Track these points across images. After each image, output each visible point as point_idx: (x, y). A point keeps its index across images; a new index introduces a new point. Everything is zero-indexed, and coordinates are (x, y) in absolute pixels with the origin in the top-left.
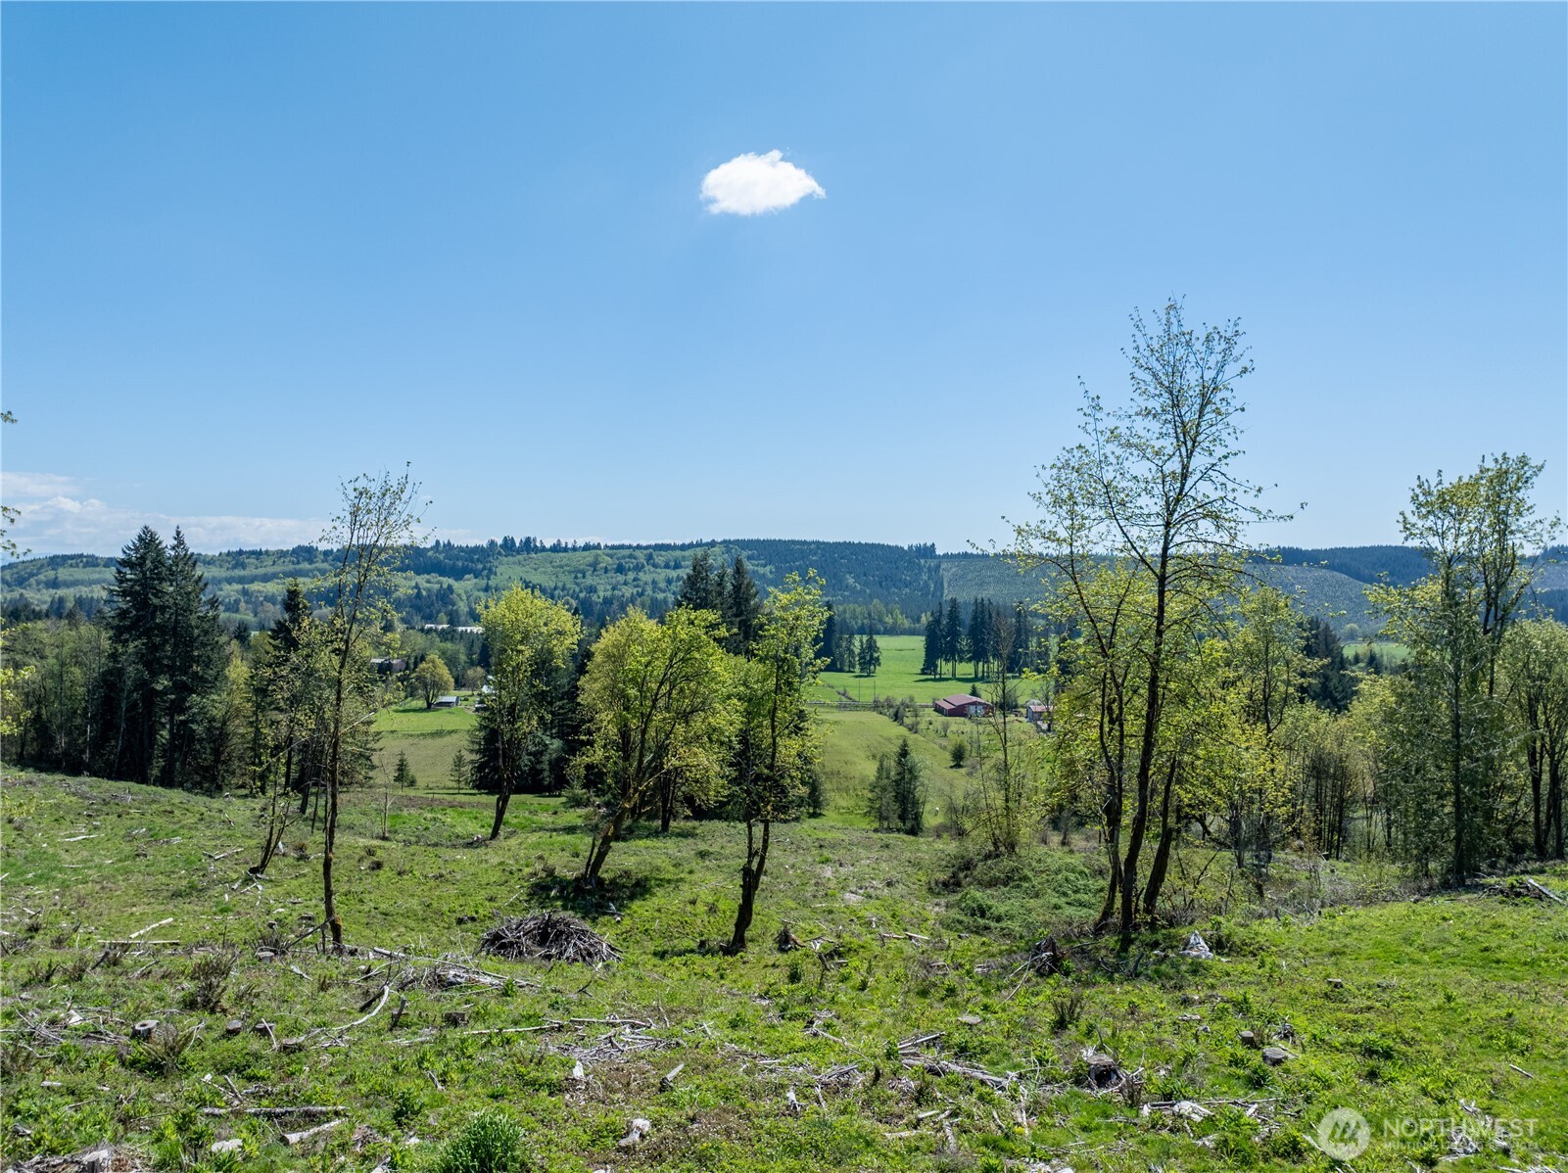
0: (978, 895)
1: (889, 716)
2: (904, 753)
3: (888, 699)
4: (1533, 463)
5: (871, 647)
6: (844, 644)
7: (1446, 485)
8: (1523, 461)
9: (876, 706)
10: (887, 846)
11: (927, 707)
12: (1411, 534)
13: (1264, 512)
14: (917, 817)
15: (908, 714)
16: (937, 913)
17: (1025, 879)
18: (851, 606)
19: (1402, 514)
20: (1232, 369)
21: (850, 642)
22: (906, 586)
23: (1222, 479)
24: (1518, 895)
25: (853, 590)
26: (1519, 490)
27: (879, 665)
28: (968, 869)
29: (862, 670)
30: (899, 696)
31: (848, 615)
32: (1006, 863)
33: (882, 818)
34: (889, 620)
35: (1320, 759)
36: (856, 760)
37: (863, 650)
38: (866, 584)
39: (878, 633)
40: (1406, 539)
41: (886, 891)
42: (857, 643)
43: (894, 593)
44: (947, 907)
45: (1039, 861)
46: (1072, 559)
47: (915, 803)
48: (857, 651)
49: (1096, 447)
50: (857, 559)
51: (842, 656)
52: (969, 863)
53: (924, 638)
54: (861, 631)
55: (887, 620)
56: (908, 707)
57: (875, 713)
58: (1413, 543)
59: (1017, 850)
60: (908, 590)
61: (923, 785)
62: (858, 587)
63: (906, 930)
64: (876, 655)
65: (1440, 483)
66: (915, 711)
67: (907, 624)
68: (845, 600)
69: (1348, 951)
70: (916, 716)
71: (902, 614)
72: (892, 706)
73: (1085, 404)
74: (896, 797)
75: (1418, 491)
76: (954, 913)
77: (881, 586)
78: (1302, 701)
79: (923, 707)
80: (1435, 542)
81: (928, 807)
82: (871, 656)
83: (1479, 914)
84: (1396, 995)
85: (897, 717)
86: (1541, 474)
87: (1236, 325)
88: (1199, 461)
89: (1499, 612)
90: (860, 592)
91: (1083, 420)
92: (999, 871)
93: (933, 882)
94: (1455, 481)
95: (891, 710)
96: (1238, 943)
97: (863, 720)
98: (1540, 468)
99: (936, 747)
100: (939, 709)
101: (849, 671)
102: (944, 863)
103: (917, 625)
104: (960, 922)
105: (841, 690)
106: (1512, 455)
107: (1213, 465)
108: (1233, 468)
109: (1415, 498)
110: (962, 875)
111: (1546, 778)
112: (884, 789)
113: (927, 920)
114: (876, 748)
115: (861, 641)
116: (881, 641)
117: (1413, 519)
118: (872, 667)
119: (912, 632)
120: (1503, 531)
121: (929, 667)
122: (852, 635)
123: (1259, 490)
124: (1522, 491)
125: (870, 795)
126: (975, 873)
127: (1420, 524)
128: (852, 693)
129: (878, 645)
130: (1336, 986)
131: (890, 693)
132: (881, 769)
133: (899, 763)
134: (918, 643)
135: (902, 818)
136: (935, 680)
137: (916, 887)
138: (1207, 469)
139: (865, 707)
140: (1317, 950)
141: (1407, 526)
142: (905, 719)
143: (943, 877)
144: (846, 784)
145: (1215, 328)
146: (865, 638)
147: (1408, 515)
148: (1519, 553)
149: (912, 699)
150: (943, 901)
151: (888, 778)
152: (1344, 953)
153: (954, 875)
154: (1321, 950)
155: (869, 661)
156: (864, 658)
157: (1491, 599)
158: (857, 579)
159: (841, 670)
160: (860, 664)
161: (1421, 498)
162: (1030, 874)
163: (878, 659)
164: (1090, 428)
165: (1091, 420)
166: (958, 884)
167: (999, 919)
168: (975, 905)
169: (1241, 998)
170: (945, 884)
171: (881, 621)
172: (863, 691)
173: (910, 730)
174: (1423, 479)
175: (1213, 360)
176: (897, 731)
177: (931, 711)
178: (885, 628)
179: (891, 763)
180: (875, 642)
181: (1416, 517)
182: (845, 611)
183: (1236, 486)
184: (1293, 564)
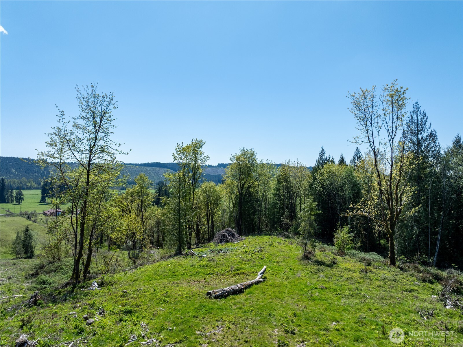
0: (43, 277)
1: (26, 218)
2: (27, 230)
3: (25, 212)
4: (203, 141)
5: (20, 194)
6: (9, 193)
7: (184, 146)
8: (201, 141)
9: (21, 215)
10: (15, 264)
11: (41, 213)
12: (176, 159)
13: (120, 151)
14: (32, 252)
15: (33, 217)
16: (27, 286)
17: (62, 269)
18: (14, 180)
19: (173, 153)
20: (112, 107)
21: (12, 192)
22: (36, 173)
23: (108, 140)
24: (188, 255)
25: (15, 174)
26: (200, 148)
27: (23, 200)
28: (42, 268)
29: (16, 202)
30: (30, 210)
31: (12, 183)
32: (56, 264)
33: (18, 254)
34: (29, 184)
35: (159, 221)
36: (11, 234)
37: (17, 195)
38: (20, 172)
39: (24, 189)
40: (174, 160)
41: (8, 281)
42: (15, 193)
43: (31, 175)
44: (32, 283)
45: (68, 262)
46: (60, 164)
47: (31, 247)
48: (14, 195)
49: (63, 127)
50: (16, 163)
51: (8, 197)
52: (42, 266)
53: (41, 190)
54: (17, 188)
55: (28, 184)
56: (33, 214)
57: (20, 217)
58: (176, 162)
59: (61, 259)
60: (36, 174)
61: (34, 241)
62: (17, 173)
63: (13, 294)
64: (22, 197)
65: (182, 146)
66: (36, 215)
67: (35, 185)
68: (11, 178)
69: (138, 279)
70: (36, 217)
71: (33, 182)
72: (27, 214)
73: (59, 113)
74: (23, 246)
75: (177, 147)
76: (34, 285)
77: (26, 173)
78: (153, 205)
79: (39, 214)
80: (181, 161)
81: (36, 248)
82: (20, 197)
83: (177, 262)
84: (141, 292)
85: (29, 218)
86: (205, 145)
87: (112, 94)
88: (100, 135)
89: (196, 181)
90: (17, 175)
91: (58, 119)
92: (53, 267)
93: (27, 275)
94: (186, 145)
95: (27, 215)
96: (108, 282)
97: (15, 220)
98: (205, 143)
99: (43, 227)
100: (45, 214)
101: (11, 203)
102: (33, 267)
103: (40, 186)
104: (35, 287)
105: (7, 210)
106: (199, 139)
107: (105, 136)
108: (111, 137)
109: (176, 149)
110: (39, 271)
111: (210, 221)
112: (18, 244)
113: (23, 289)
114: (19, 229)
115: (16, 192)
116: (24, 192)
117: (176, 155)
118: (20, 201)
119: (37, 188)
120: (196, 159)
121: (43, 200)
122: (12, 190)
123: (120, 145)
124: (201, 149)
125: (13, 246)
126: (45, 269)
127: (178, 156)
128: (11, 210)
129: (23, 193)
130: (125, 293)
131: (27, 210)
132: (18, 236)
133: (25, 234)
134: (39, 192)
135: (26, 253)
136: (45, 204)
137: (20, 278)
138: (103, 137)
139: (16, 215)
140: (130, 280)
141: (175, 157)
142: (32, 218)
143: (31, 272)
144: (5, 243)
145: (106, 94)
146: (18, 191)
147: (175, 154)
148: (201, 164)
149: (35, 211)
150: (30, 281)
151: (20, 239)
152: (138, 280)
153: (36, 271)
154: (132, 280)
155: (19, 199)
156: (17, 198)
157: (194, 177)
158: (16, 170)
159: (8, 203)
160: (16, 200)
161: (178, 149)
162: (63, 267)
163: (23, 198)
164: (61, 121)
165: (61, 119)
166: (38, 274)
167: (50, 284)
168: (41, 281)
169: (93, 302)
170: (32, 275)
171: (25, 185)
172: (15, 210)
173: (33, 222)
174: (179, 144)
175: (105, 104)
176: (28, 222)
177: (42, 215)
178: (27, 188)
179: (22, 235)
180: (22, 192)
181: (177, 155)
182: (10, 182)
183: (113, 143)
184: (159, 167)
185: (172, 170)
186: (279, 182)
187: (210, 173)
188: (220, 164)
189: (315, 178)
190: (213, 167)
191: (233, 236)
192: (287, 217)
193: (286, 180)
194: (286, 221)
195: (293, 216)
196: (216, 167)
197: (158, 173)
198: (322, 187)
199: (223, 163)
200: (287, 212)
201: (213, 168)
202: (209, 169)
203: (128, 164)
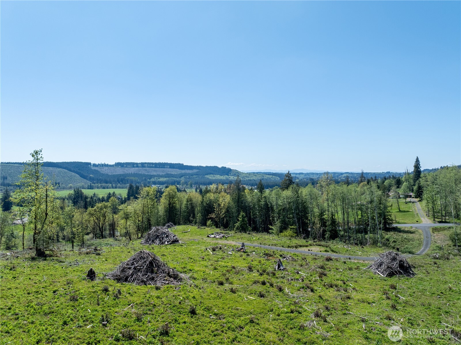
184: (52, 167)
185: (66, 170)
186: (187, 201)
187: (107, 172)
188: (117, 163)
189: (203, 200)
190: (110, 166)
191: (172, 225)
192: (192, 217)
193: (191, 200)
194: (192, 219)
195: (194, 217)
196: (112, 166)
197: (52, 173)
198: (207, 204)
199: (120, 162)
200: (192, 215)
201: (111, 168)
202: (107, 168)
203: (13, 163)
